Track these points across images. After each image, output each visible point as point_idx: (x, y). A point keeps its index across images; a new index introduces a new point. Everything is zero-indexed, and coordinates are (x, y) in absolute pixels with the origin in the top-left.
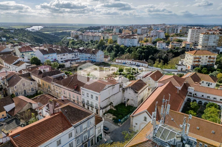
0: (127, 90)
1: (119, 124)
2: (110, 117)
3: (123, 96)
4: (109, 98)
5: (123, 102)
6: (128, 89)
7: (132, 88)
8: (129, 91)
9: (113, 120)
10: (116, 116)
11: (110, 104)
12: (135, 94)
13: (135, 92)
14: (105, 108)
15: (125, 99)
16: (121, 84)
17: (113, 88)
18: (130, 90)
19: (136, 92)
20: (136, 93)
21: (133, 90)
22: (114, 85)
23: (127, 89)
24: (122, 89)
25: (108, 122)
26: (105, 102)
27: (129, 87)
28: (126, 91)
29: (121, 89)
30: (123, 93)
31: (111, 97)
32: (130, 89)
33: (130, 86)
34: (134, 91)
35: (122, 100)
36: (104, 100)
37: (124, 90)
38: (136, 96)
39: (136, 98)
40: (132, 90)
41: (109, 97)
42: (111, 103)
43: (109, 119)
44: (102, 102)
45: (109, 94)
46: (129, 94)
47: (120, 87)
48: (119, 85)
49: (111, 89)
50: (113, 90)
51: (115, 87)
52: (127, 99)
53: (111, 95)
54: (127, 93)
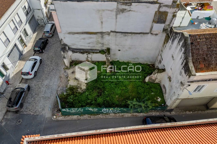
0: (173, 40)
2: (76, 79)
3: (161, 52)
4: (99, 35)
5: (156, 64)
7: (185, 45)
11: (102, 52)
12: (183, 71)
13: (186, 64)
14: (82, 53)
17: (123, 11)
18: (179, 47)
19: (186, 68)
20: (185, 72)
21: (185, 52)
22: (128, 4)
24: (165, 30)
26: (84, 39)
27: (182, 34)
28: (170, 42)
31: (109, 34)
32: (181, 43)
33: (186, 34)
34: (186, 58)
35: (157, 58)
36: (78, 33)
37: (169, 36)
38: (180, 79)
39: (178, 85)
40: (183, 49)
41: (101, 33)
42: (108, 50)
43: (69, 80)
44: (69, 33)
45: (102, 22)
46: (173, 57)
47: (157, 20)
48: (157, 10)
49: (109, 12)
50: (118, 16)
51: (129, 9)
52: (164, 65)
53: (112, 31)
54: (170, 49)
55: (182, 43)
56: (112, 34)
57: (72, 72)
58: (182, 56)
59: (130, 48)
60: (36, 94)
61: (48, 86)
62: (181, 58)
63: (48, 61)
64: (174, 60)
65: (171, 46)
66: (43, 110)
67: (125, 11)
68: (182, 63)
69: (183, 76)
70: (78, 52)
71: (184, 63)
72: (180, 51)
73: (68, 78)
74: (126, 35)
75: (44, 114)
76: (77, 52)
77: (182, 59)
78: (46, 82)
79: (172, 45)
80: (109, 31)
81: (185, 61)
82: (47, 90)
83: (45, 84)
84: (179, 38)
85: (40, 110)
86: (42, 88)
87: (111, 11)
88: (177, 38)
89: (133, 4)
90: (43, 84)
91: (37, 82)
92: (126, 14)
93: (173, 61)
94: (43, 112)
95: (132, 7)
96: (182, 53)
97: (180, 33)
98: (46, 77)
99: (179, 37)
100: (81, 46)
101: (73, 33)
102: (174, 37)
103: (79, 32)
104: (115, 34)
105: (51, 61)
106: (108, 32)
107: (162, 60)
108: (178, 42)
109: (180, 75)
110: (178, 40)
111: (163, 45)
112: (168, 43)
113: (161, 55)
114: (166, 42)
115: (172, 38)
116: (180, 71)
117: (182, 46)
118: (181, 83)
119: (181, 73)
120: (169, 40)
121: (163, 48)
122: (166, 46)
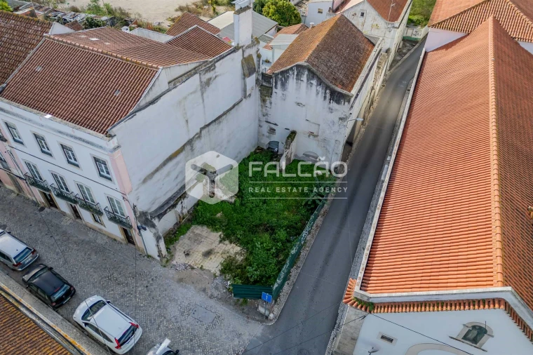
0: (283, 85)
1: (261, 310)
2: (208, 254)
3: (264, 119)
4: (188, 148)
5: (265, 142)
6: (292, 82)
7: (312, 74)
8: (298, 89)
9: (223, 272)
10: (238, 241)
12: (334, 105)
13: (333, 93)
14: (174, 206)
15: (272, 131)
16: (252, 51)
17: (208, 82)
18: (304, 84)
19: (337, 97)
20: (338, 102)
21: (320, 82)
22: (211, 67)
23: (287, 79)
24: (257, 80)
25: (199, 298)
26: (168, 175)
27: (298, 66)
28: (278, 92)
29: (251, 81)
30: (264, 101)
31: (199, 136)
32: (304, 78)
33: (303, 63)
34: (327, 87)
35: (259, 134)
36: (157, 170)
37: (267, 85)
38: (334, 117)
39: (336, 128)
40: (314, 82)
41: (190, 142)
43: (201, 268)
44: (145, 181)
45: (187, 121)
46: (298, 104)
47: (247, 72)
48: (241, 58)
49: (193, 95)
50: (205, 95)
51: (214, 76)
52: (286, 129)
53: (202, 129)
54: (284, 100)
55: (305, 76)
56: (204, 132)
57: (184, 255)
58: (317, 90)
59: (229, 141)
60: (191, 340)
61: (188, 310)
62: (318, 93)
63: (113, 290)
64: (304, 106)
65: (283, 94)
66: (239, 335)
67: (211, 82)
68: (325, 97)
69: (337, 110)
70: (166, 210)
71: (328, 95)
72: (309, 86)
73: (195, 267)
74: (220, 122)
75: (251, 338)
76: (165, 213)
77: (320, 93)
78: (173, 311)
79: (285, 93)
80: (198, 131)
81: (328, 91)
82: (196, 316)
83: (177, 313)
84: (296, 73)
85: (236, 342)
86: (184, 323)
87: (195, 92)
88: (291, 76)
89: (216, 64)
90: (173, 319)
91: (158, 329)
92: (212, 86)
93: (304, 108)
94: (246, 338)
95: (216, 69)
96: (314, 87)
97: (291, 68)
98: (159, 307)
99: (294, 73)
100: (165, 195)
101: (150, 175)
102: (281, 80)
103: (158, 166)
104: (207, 129)
105: (119, 284)
106: (197, 134)
107: (276, 124)
108: (295, 80)
109: (332, 112)
110: (295, 77)
111: (262, 106)
112: (274, 94)
113: (267, 122)
114: (268, 96)
115: (279, 83)
116: (328, 110)
117: (308, 80)
118: (341, 119)
119: (331, 110)
120: (274, 90)
121: (264, 110)
122: (271, 103)
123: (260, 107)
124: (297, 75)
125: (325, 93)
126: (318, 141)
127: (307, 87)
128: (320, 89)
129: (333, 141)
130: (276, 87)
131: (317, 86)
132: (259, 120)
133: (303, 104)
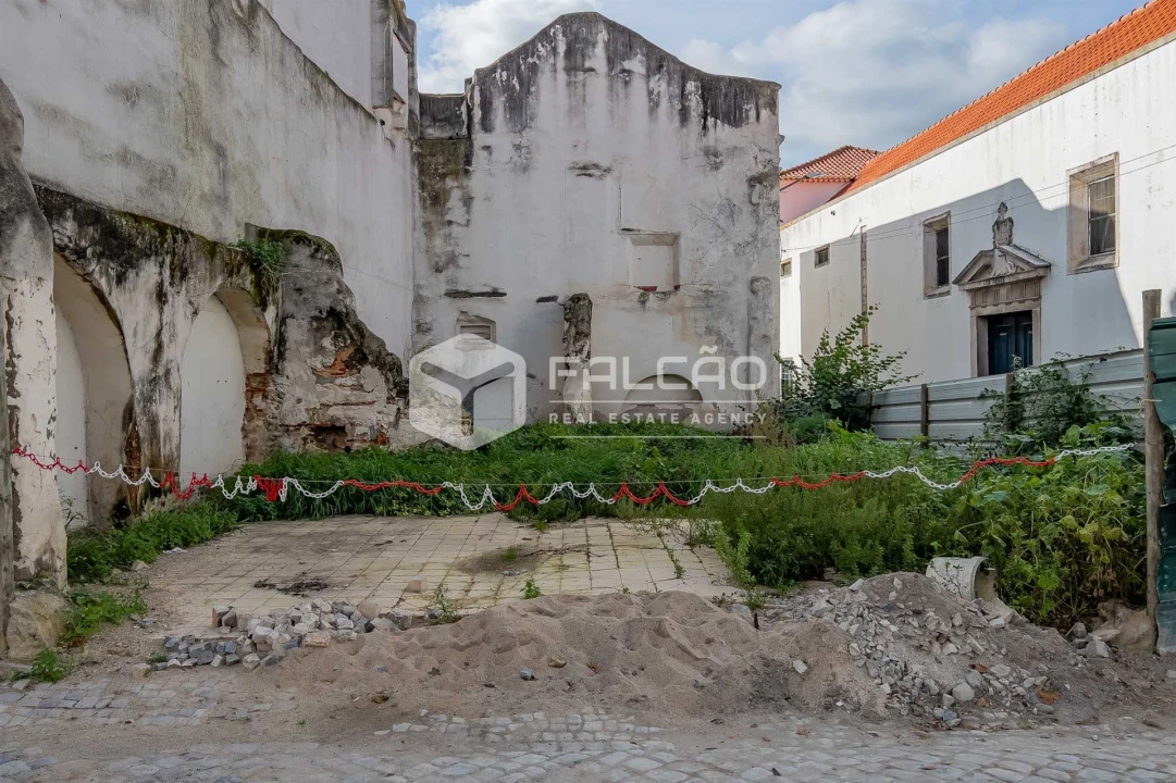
0: (517, 107)
3: (440, 284)
7: (626, 40)
8: (578, 105)
12: (722, 134)
13: (711, 86)
18: (598, 85)
19: (726, 99)
20: (734, 118)
21: (659, 58)
23: (529, 79)
27: (568, 19)
28: (494, 142)
30: (435, 200)
32: (597, 60)
34: (685, 71)
38: (728, 182)
39: (744, 226)
40: (636, 62)
46: (585, 170)
52: (541, 300)
54: (525, 169)
55: (600, 50)
58: (650, 93)
62: (654, 106)
64: (608, 170)
65: (518, 147)
68: (684, 114)
69: (734, 151)
71: (695, 103)
72: (619, 85)
77: (665, 102)
79: (525, 138)
81: (690, 86)
84: (562, 48)
88: (546, 67)
93: (609, 179)
96: (639, 82)
99: (554, 50)
102: (508, 88)
107: (496, 294)
108: (562, 77)
109: (716, 167)
110: (561, 63)
111: (427, 225)
112: (479, 157)
113: (454, 294)
114: (455, 174)
115: (499, 103)
116: (702, 160)
117: (611, 62)
118: (754, 181)
119: (714, 159)
120: (480, 138)
121: (438, 242)
122: (468, 201)
123: (420, 234)
124: (569, 53)
125: (683, 96)
126: (681, 309)
127: (611, 89)
128: (664, 85)
129: (740, 290)
130: (487, 126)
131: (648, 77)
132: (419, 301)
133: (604, 164)
